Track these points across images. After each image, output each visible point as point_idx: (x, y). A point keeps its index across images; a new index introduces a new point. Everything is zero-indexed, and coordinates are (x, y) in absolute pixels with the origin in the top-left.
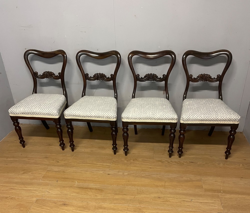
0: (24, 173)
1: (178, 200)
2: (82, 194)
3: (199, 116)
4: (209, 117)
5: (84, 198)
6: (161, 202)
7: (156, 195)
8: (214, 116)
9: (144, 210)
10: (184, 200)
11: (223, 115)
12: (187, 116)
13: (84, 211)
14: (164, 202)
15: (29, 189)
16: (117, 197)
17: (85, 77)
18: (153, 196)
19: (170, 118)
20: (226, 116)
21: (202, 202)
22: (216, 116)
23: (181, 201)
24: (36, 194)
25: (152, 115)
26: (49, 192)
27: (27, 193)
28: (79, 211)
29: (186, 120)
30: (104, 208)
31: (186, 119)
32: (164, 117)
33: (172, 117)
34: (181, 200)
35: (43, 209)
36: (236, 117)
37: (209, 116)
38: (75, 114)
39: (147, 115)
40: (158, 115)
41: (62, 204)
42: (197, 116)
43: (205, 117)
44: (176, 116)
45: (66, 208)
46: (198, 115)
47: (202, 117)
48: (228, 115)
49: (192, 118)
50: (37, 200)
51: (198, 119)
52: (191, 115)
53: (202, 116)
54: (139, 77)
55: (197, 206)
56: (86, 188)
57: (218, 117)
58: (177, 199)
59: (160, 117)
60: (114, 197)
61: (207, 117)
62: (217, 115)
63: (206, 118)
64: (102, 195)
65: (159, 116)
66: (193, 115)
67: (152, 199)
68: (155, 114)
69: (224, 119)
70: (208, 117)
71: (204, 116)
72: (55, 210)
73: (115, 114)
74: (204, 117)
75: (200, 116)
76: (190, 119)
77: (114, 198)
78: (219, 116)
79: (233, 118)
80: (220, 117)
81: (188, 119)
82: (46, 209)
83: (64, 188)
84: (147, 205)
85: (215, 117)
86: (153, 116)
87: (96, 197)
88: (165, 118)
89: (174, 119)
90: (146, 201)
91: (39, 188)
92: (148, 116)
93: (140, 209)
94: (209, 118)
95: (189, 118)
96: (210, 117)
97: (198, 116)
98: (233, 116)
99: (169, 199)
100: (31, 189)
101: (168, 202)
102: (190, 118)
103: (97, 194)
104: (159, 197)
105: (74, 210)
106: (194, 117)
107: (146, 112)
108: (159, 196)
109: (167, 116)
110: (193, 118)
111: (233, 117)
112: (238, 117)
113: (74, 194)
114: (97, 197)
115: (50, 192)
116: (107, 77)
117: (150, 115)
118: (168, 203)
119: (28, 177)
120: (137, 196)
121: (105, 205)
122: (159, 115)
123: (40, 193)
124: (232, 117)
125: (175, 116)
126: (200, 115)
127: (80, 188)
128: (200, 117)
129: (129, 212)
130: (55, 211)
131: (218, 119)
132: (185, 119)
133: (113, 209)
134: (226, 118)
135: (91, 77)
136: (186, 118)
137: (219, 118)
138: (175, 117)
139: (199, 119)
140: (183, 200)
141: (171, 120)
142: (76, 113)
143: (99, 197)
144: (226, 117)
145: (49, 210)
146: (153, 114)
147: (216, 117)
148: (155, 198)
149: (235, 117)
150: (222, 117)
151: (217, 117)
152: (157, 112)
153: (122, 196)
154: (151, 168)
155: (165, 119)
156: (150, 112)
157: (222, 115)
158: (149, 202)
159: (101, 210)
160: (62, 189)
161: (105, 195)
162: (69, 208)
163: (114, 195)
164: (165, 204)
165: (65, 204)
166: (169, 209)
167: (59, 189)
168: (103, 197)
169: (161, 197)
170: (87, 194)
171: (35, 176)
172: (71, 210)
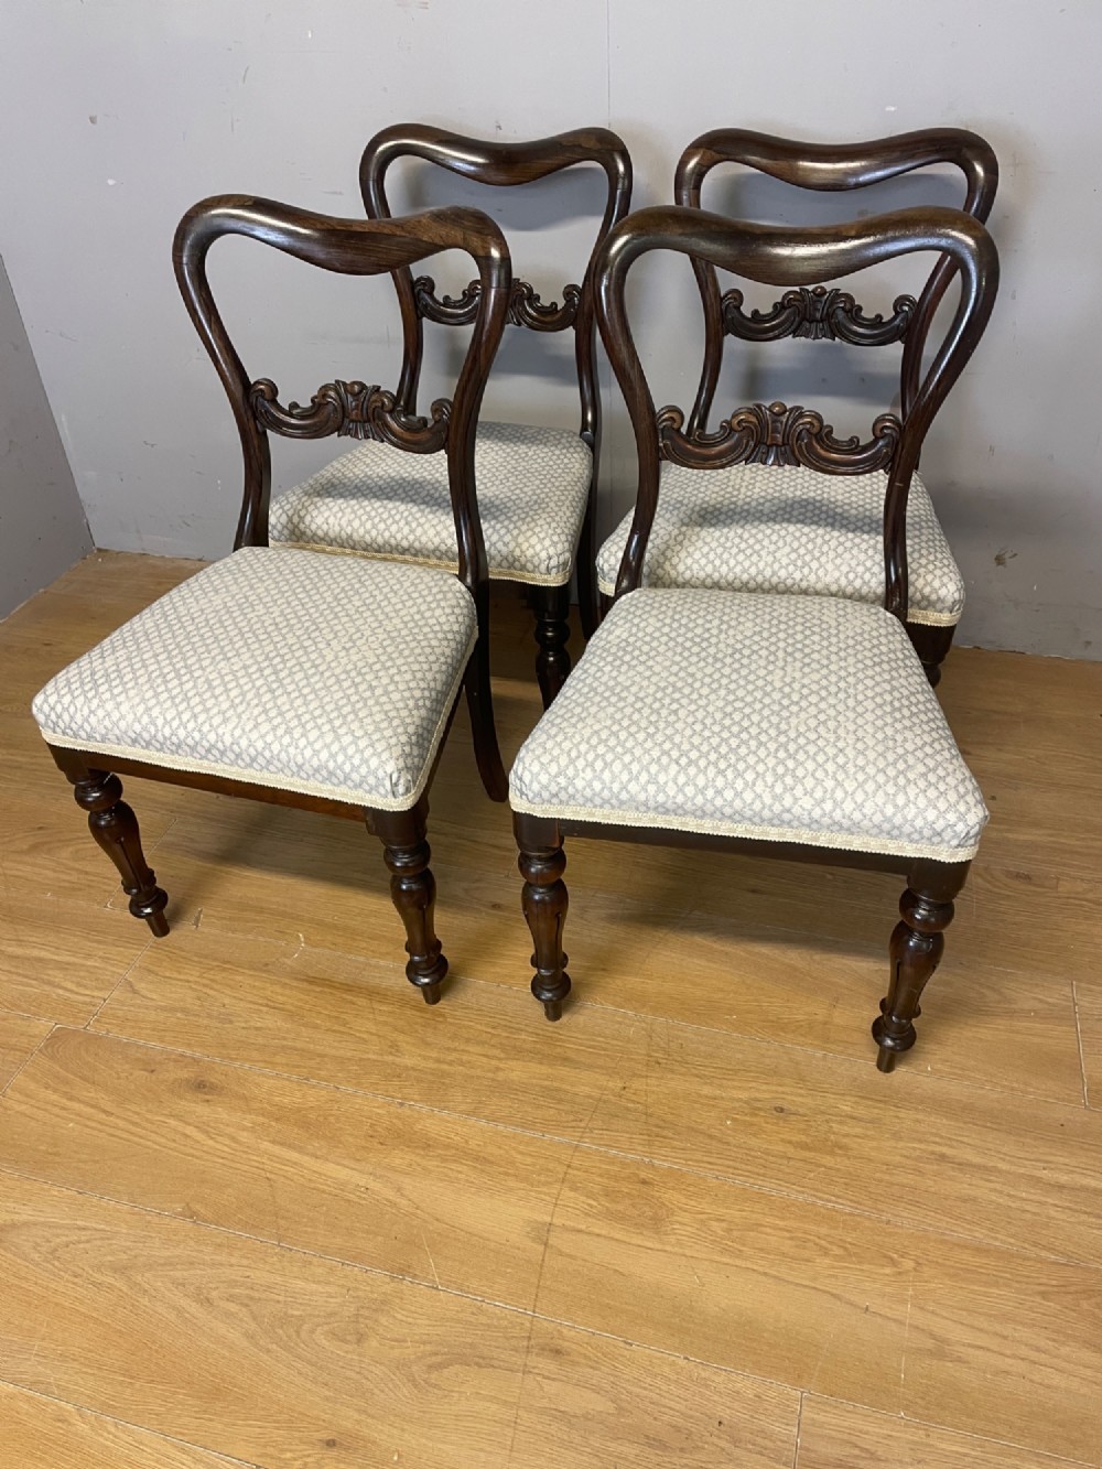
0: (34, 848)
1: (901, 1144)
2: (316, 1027)
5: (319, 1055)
6: (791, 1151)
7: (765, 1092)
9: (671, 1197)
10: (945, 1150)
13: (301, 1150)
14: (804, 1146)
15: (36, 953)
16: (517, 1071)
17: (416, 298)
18: (744, 1095)
21: (1061, 1187)
23: (918, 1159)
24: (61, 992)
25: (791, 568)
26: (135, 992)
27: (14, 977)
28: (273, 1142)
30: (426, 1145)
33: (928, 592)
34: (924, 1151)
35: (71, 1099)
38: (325, 527)
39: (761, 565)
40: (830, 567)
41: (187, 1081)
44: (952, 587)
45: (202, 1110)
50: (56, 1038)
54: (738, 308)
55: (1028, 1216)
56: (348, 988)
58: (897, 1136)
60: (498, 1069)
64: (428, 1044)
65: (837, 574)
67: (734, 1120)
68: (814, 565)
72: (136, 1118)
73: (560, 546)
77: (501, 1076)
82: (93, 1106)
83: (224, 970)
84: (698, 1156)
86: (798, 576)
87: (391, 1058)
89: (939, 606)
90: (693, 1129)
91: (89, 956)
92: (768, 573)
93: (644, 1182)
99: (846, 1129)
100: (43, 954)
101: (832, 1153)
103: (401, 1037)
104: (782, 1110)
105: (244, 1136)
107: (757, 547)
108: (779, 1103)
113: (272, 1021)
114: (398, 1060)
115: (140, 986)
116: (545, 302)
117: (776, 566)
118: (828, 1160)
119: (51, 875)
120: (637, 1084)
121: (437, 1122)
122: (838, 568)
123: (85, 987)
125: (944, 585)
127: (311, 981)
129: (572, 1194)
130: (135, 1124)
133: (477, 1159)
135: (447, 298)
138: (942, 592)
140: (938, 1149)
142: (331, 520)
143: (408, 1061)
145: (105, 1111)
146: (799, 563)
148: (754, 1111)
152: (825, 549)
153: (545, 1069)
156: (781, 544)
158: (711, 1137)
159: (399, 1158)
160: (212, 980)
161: (448, 1049)
162: (219, 1113)
163: (502, 1055)
164: (809, 1167)
165: (201, 1086)
166: (834, 1209)
167: (198, 974)
168: (435, 1066)
169: (793, 1109)
170: (342, 1029)
171: (87, 873)
172: (230, 1130)
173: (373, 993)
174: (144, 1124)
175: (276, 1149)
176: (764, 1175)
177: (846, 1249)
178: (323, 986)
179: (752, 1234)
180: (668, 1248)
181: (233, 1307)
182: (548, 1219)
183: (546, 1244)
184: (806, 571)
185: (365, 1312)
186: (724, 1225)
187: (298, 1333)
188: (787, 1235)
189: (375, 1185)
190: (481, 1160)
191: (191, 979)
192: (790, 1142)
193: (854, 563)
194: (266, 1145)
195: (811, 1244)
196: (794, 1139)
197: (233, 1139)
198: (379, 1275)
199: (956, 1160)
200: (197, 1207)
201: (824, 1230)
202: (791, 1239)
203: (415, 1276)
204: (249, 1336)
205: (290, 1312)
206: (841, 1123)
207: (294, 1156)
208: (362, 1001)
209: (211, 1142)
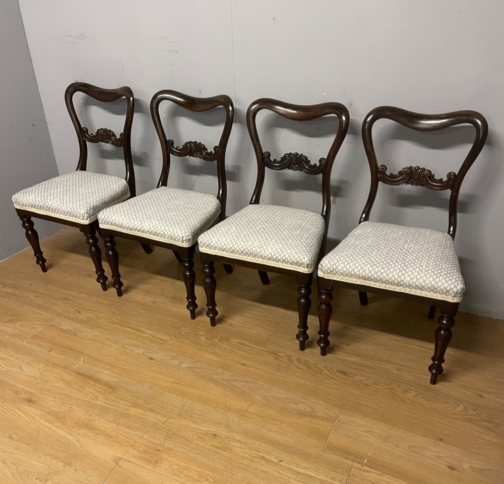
0: (10, 321)
1: (251, 452)
2: (74, 388)
3: (359, 267)
4: (382, 274)
5: (71, 397)
6: (212, 448)
7: (212, 429)
8: (394, 273)
9: (165, 456)
10: (265, 455)
11: (419, 274)
12: (332, 263)
13: (52, 424)
14: (217, 447)
16: (133, 411)
18: (205, 429)
19: (293, 259)
20: (425, 278)
21: (299, 473)
22: (400, 274)
23: (254, 457)
25: (257, 248)
26: (22, 369)
28: (46, 421)
29: (329, 271)
30: (93, 429)
31: (329, 268)
32: (282, 255)
33: (298, 259)
34: (258, 455)
36: (449, 285)
37: (382, 271)
39: (248, 246)
40: (270, 248)
41: (26, 398)
42: (354, 267)
43: (373, 272)
44: (307, 259)
45: (26, 408)
46: (357, 265)
47: (364, 271)
48: (431, 277)
49: (342, 268)
51: (355, 274)
52: (340, 262)
53: (365, 268)
55: (283, 480)
56: (90, 378)
57: (405, 278)
58: (251, 449)
59: (273, 254)
60: (127, 409)
61: (377, 273)
62: (404, 272)
63: (375, 276)
64: (108, 398)
65: (271, 251)
66: (346, 263)
67: (198, 436)
68: (265, 247)
69: (417, 283)
70: (379, 274)
71: (371, 269)
72: (6, 407)
73: (187, 234)
74: (370, 272)
75: (362, 268)
76: (337, 270)
77: (127, 412)
78: (406, 275)
79: (442, 287)
80: (408, 279)
81: (332, 269)
83: (53, 367)
84: (180, 445)
85: (396, 277)
86: (259, 250)
88: (284, 258)
89: (303, 265)
90: (183, 437)
91: (12, 357)
92: (249, 248)
93: (158, 450)
94: (381, 276)
95: (334, 267)
96: (385, 274)
97: (357, 268)
98: (444, 281)
99: (234, 444)
101: (225, 451)
102: (337, 267)
103: (100, 395)
104: (216, 435)
105: (37, 418)
106: (348, 267)
108: (216, 433)
109: (287, 256)
110: (345, 269)
111: (443, 284)
112: (455, 287)
113: (59, 384)
114: (95, 402)
115: (24, 368)
117: (252, 246)
118: (224, 453)
119: (11, 330)
120: (172, 420)
121: (100, 423)
122: (272, 249)
123: (7, 366)
124: (440, 284)
125: (304, 258)
126: (363, 265)
127: (79, 374)
128: (361, 271)
129: (133, 450)
130: (5, 409)
131: (402, 281)
132: (326, 268)
133: (107, 435)
134: (423, 284)
136: (329, 266)
137: (405, 281)
138: (303, 261)
139: (358, 273)
140: (262, 455)
141: (296, 266)
143: (99, 403)
144: (425, 281)
146: (260, 246)
147: (399, 277)
148: (206, 434)
149: (446, 285)
150: (415, 280)
151: (402, 278)
153: (142, 412)
154: (243, 365)
155: (284, 261)
157: (416, 274)
158: (188, 440)
159: (83, 431)
160: (47, 369)
161: (114, 401)
162: (33, 410)
163: (130, 405)
164: (215, 454)
165: (30, 401)
166: (217, 468)
167: (43, 367)
168: (107, 405)
169: (220, 435)
170: (83, 390)
171: (22, 331)
172: (33, 415)
173: (97, 380)
174: (8, 409)
175: (45, 423)
176: (199, 454)
177: (215, 480)
178: (82, 376)
179: (186, 471)
180: (156, 471)
181: (11, 466)
182: (121, 456)
183: (117, 464)
184: (262, 249)
185: (51, 474)
186: (178, 467)
187: (28, 476)
189: (70, 437)
190: (109, 436)
191: (41, 368)
192: (213, 445)
193: (278, 248)
194: (42, 421)
195: (204, 477)
196: (214, 444)
197: (33, 418)
198: (61, 464)
200: (14, 436)
201: (210, 473)
202: (198, 474)
203: (71, 466)
204: (13, 474)
205: (28, 470)
206: (234, 442)
207: (50, 425)
208: (92, 383)
209: (26, 418)
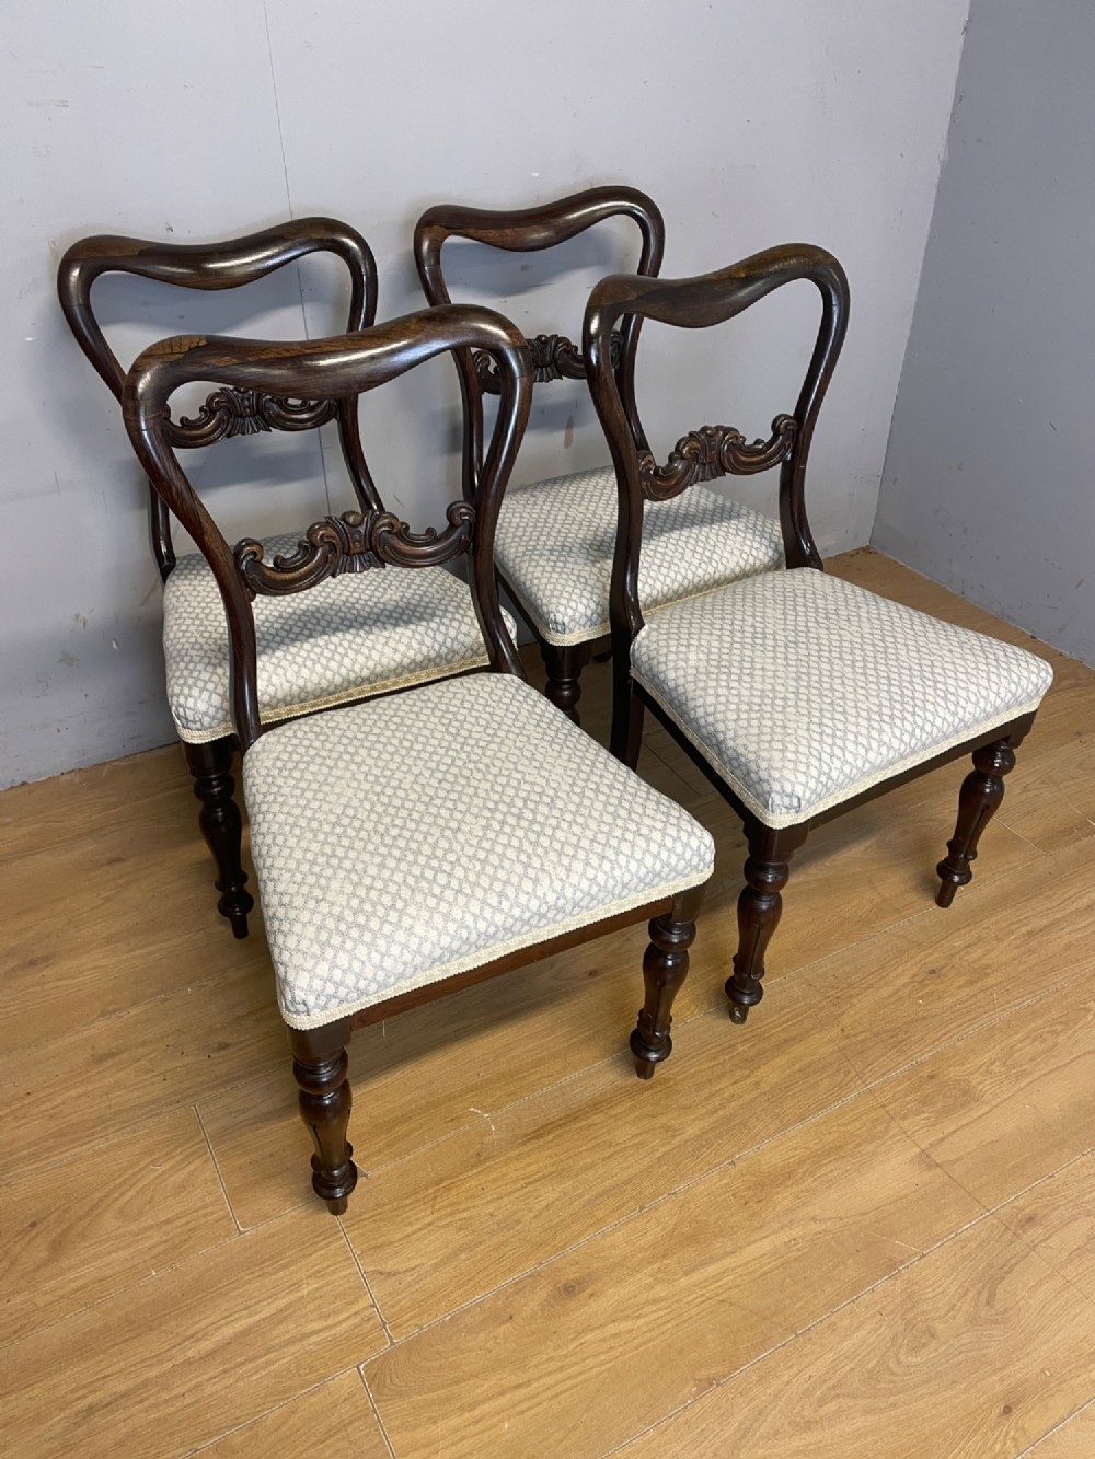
1: (1006, 942)
2: (591, 1166)
5: (625, 1183)
6: (969, 991)
7: (912, 968)
9: (954, 1072)
10: (1026, 929)
13: (713, 1260)
14: (971, 982)
15: (228, 1331)
18: (905, 979)
23: (1023, 944)
24: (315, 1338)
26: (390, 1275)
27: (241, 1371)
28: (686, 1274)
30: (786, 1175)
34: (1020, 937)
35: (472, 1407)
41: (553, 1297)
45: (597, 1307)
50: (376, 1377)
56: (572, 1117)
58: (999, 940)
60: (757, 1084)
64: (686, 1108)
67: (921, 998)
72: (553, 1365)
77: (765, 1086)
82: (502, 1393)
83: (448, 1188)
84: (933, 1036)
87: (678, 1139)
90: (909, 1022)
91: (296, 1285)
93: (931, 1077)
99: (974, 956)
100: (239, 1326)
101: (987, 975)
103: (663, 1119)
104: (933, 971)
105: (660, 1291)
108: (928, 968)
113: (548, 1193)
114: (685, 1136)
115: (390, 1265)
118: (990, 981)
119: (122, 1254)
120: (845, 1022)
123: (340, 1311)
127: (537, 1135)
129: (908, 1121)
130: (561, 1369)
133: (829, 1153)
140: (1024, 931)
143: (691, 1131)
145: (518, 1386)
148: (923, 984)
153: (784, 1058)
158: (924, 1018)
159: (784, 1199)
160: (451, 1205)
161: (707, 1098)
162: (613, 1295)
163: (746, 1072)
164: (987, 993)
165: (569, 1290)
166: (1028, 1006)
167: (429, 1211)
168: (712, 1119)
169: (937, 965)
170: (612, 1150)
171: (168, 1221)
172: (643, 1297)
173: (596, 1105)
174: (568, 1361)
175: (696, 1277)
176: (975, 1017)
177: (1060, 1023)
178: (550, 1132)
179: (1016, 1055)
180: (994, 1103)
181: (831, 1407)
182: (917, 1150)
183: (938, 1165)
185: (910, 1315)
186: (998, 1063)
187: (893, 1373)
188: (1030, 1040)
189: (796, 1232)
190: (835, 1151)
192: (962, 986)
194: (684, 1282)
195: (1045, 1035)
196: (960, 983)
197: (654, 1301)
198: (883, 1284)
199: (1038, 930)
200: (703, 1373)
201: (1039, 1022)
202: (1034, 1040)
203: (902, 1262)
204: (866, 1412)
205: (870, 1366)
206: (968, 954)
207: (711, 1270)
208: (597, 1118)
209: (642, 1321)
